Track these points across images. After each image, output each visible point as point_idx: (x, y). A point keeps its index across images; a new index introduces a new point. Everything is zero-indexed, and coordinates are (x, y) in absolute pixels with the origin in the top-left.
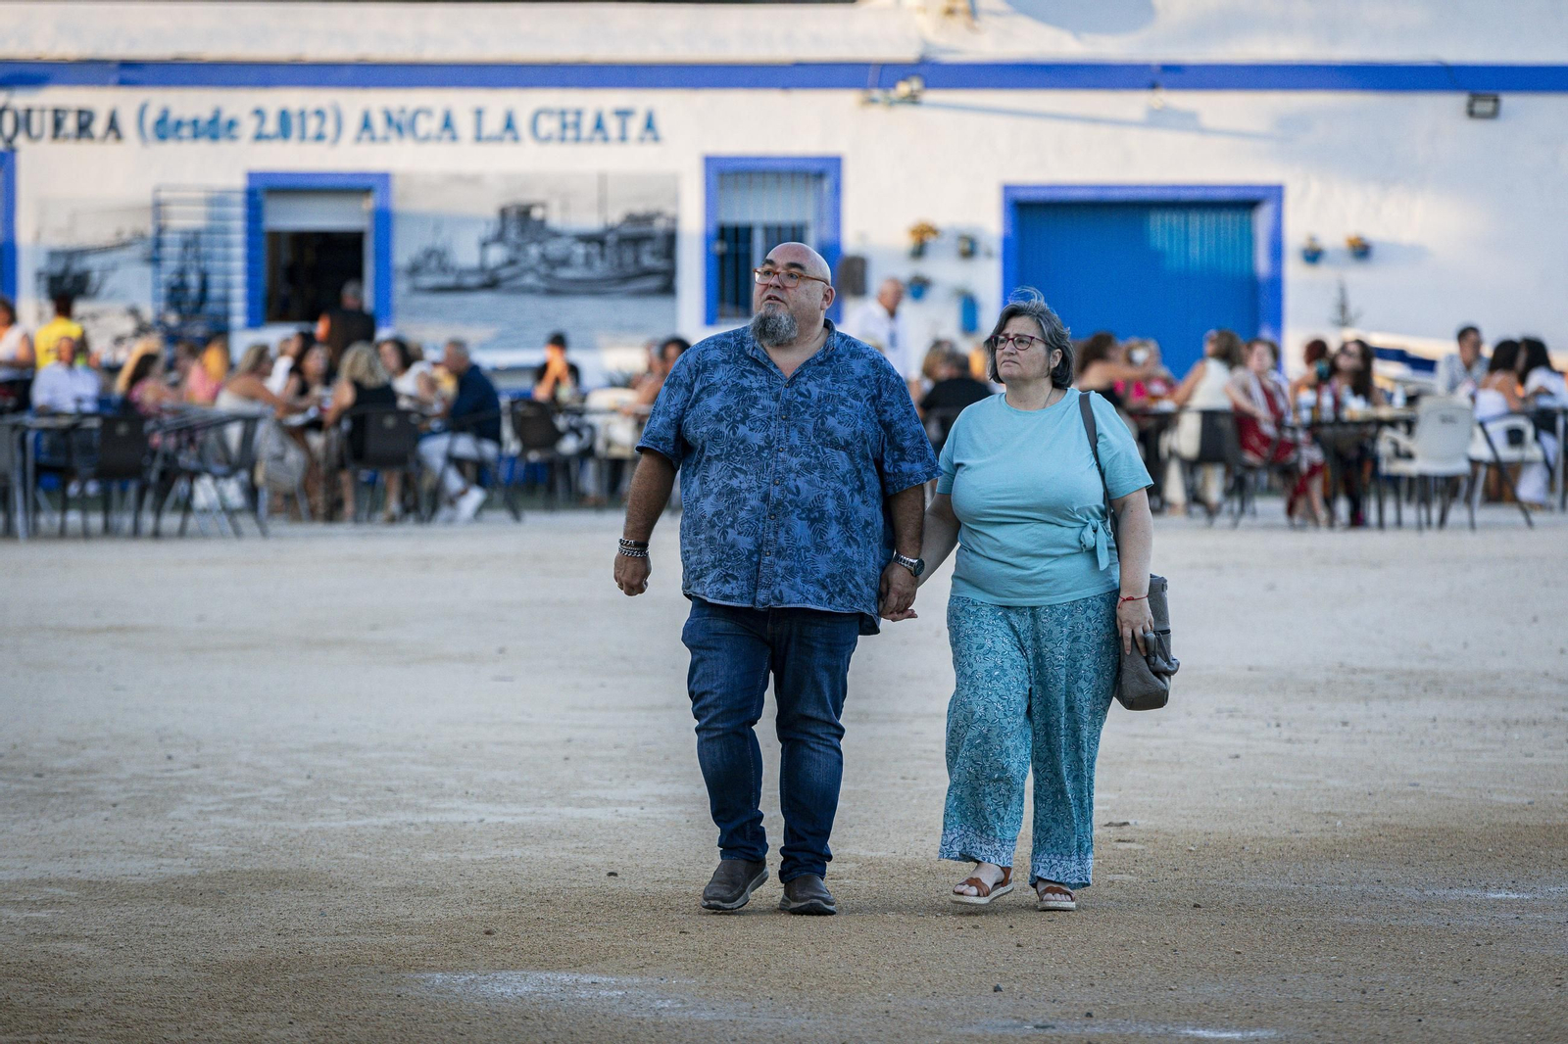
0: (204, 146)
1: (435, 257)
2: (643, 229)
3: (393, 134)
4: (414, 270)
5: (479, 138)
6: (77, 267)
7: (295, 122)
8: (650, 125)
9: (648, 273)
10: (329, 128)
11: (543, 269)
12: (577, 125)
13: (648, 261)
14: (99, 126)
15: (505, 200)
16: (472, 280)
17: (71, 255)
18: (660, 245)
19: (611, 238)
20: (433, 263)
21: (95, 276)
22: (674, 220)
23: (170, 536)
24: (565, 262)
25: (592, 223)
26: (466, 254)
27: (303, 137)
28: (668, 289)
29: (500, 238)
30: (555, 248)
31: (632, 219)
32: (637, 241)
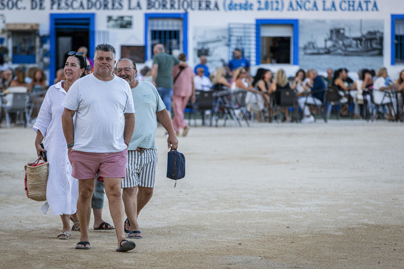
0: (243, 11)
1: (312, 44)
2: (373, 36)
3: (299, 8)
4: (305, 48)
5: (324, 9)
6: (206, 47)
7: (270, 4)
8: (375, 5)
9: (374, 49)
10: (280, 6)
11: (343, 48)
12: (353, 6)
13: (374, 46)
14: (212, 6)
15: (332, 28)
16: (322, 51)
17: (204, 43)
18: (378, 41)
19: (364, 39)
20: (311, 46)
21: (211, 50)
22: (382, 34)
23: (221, 126)
24: (350, 46)
25: (358, 34)
26: (321, 44)
27: (272, 9)
28: (381, 54)
29: (331, 39)
30: (347, 42)
31: (370, 33)
32: (371, 40)
